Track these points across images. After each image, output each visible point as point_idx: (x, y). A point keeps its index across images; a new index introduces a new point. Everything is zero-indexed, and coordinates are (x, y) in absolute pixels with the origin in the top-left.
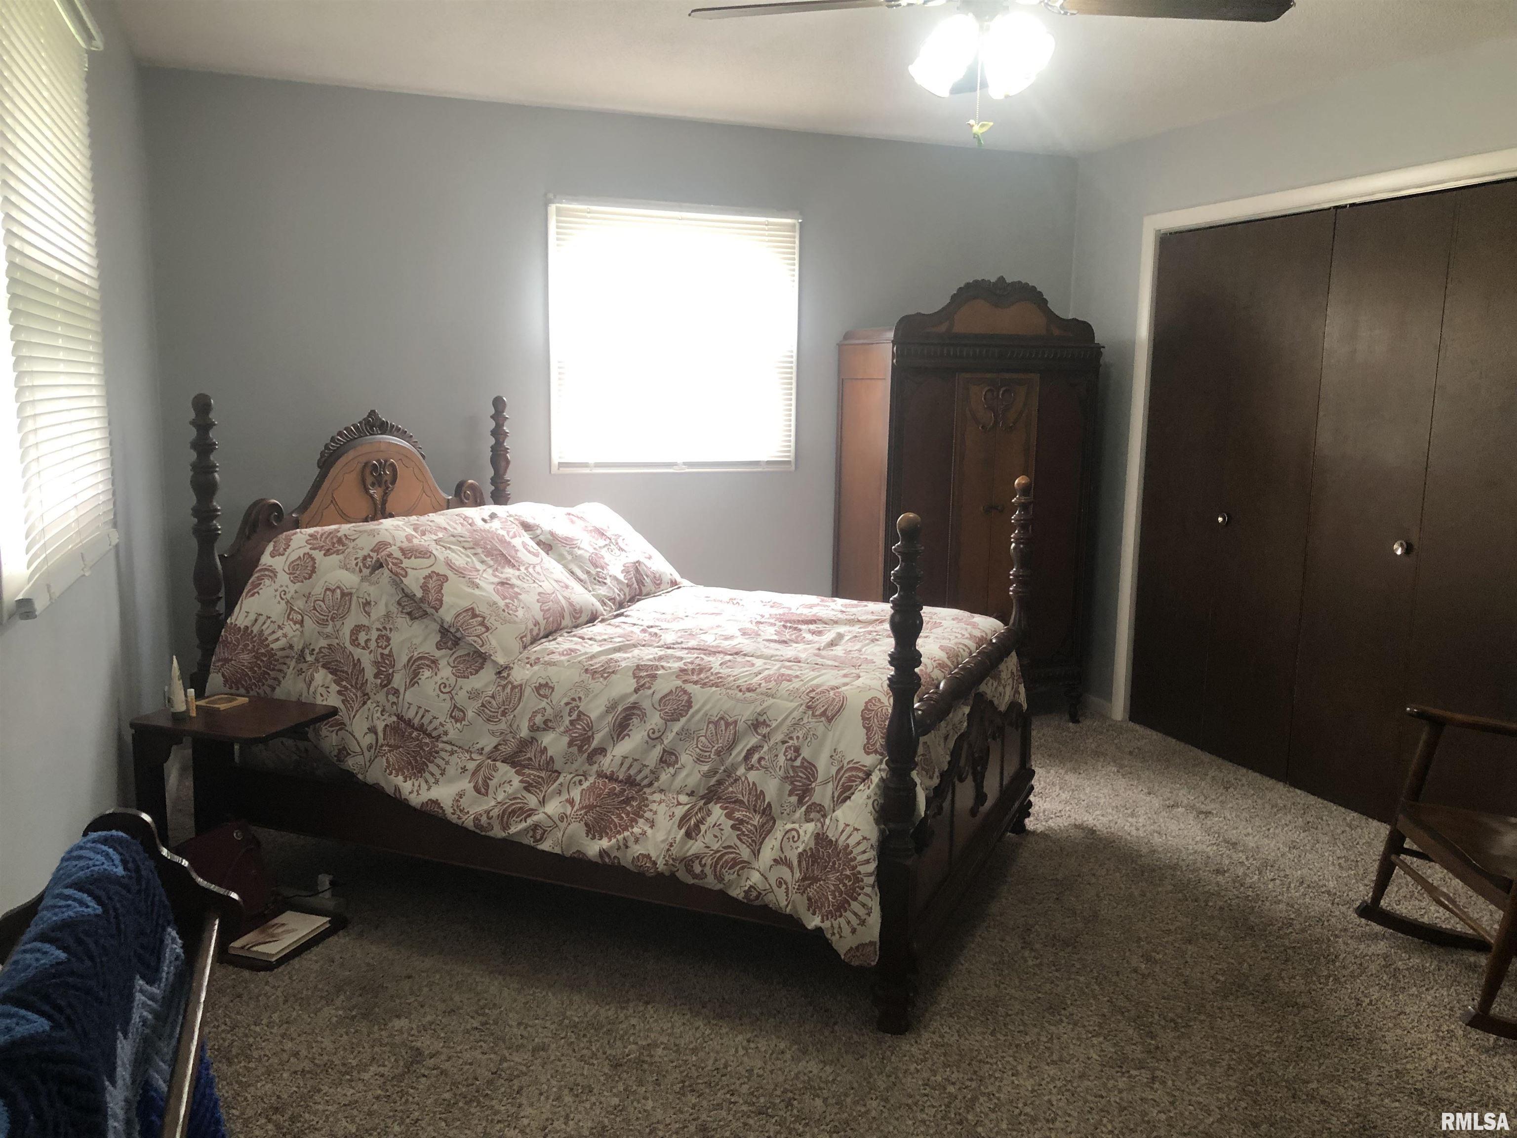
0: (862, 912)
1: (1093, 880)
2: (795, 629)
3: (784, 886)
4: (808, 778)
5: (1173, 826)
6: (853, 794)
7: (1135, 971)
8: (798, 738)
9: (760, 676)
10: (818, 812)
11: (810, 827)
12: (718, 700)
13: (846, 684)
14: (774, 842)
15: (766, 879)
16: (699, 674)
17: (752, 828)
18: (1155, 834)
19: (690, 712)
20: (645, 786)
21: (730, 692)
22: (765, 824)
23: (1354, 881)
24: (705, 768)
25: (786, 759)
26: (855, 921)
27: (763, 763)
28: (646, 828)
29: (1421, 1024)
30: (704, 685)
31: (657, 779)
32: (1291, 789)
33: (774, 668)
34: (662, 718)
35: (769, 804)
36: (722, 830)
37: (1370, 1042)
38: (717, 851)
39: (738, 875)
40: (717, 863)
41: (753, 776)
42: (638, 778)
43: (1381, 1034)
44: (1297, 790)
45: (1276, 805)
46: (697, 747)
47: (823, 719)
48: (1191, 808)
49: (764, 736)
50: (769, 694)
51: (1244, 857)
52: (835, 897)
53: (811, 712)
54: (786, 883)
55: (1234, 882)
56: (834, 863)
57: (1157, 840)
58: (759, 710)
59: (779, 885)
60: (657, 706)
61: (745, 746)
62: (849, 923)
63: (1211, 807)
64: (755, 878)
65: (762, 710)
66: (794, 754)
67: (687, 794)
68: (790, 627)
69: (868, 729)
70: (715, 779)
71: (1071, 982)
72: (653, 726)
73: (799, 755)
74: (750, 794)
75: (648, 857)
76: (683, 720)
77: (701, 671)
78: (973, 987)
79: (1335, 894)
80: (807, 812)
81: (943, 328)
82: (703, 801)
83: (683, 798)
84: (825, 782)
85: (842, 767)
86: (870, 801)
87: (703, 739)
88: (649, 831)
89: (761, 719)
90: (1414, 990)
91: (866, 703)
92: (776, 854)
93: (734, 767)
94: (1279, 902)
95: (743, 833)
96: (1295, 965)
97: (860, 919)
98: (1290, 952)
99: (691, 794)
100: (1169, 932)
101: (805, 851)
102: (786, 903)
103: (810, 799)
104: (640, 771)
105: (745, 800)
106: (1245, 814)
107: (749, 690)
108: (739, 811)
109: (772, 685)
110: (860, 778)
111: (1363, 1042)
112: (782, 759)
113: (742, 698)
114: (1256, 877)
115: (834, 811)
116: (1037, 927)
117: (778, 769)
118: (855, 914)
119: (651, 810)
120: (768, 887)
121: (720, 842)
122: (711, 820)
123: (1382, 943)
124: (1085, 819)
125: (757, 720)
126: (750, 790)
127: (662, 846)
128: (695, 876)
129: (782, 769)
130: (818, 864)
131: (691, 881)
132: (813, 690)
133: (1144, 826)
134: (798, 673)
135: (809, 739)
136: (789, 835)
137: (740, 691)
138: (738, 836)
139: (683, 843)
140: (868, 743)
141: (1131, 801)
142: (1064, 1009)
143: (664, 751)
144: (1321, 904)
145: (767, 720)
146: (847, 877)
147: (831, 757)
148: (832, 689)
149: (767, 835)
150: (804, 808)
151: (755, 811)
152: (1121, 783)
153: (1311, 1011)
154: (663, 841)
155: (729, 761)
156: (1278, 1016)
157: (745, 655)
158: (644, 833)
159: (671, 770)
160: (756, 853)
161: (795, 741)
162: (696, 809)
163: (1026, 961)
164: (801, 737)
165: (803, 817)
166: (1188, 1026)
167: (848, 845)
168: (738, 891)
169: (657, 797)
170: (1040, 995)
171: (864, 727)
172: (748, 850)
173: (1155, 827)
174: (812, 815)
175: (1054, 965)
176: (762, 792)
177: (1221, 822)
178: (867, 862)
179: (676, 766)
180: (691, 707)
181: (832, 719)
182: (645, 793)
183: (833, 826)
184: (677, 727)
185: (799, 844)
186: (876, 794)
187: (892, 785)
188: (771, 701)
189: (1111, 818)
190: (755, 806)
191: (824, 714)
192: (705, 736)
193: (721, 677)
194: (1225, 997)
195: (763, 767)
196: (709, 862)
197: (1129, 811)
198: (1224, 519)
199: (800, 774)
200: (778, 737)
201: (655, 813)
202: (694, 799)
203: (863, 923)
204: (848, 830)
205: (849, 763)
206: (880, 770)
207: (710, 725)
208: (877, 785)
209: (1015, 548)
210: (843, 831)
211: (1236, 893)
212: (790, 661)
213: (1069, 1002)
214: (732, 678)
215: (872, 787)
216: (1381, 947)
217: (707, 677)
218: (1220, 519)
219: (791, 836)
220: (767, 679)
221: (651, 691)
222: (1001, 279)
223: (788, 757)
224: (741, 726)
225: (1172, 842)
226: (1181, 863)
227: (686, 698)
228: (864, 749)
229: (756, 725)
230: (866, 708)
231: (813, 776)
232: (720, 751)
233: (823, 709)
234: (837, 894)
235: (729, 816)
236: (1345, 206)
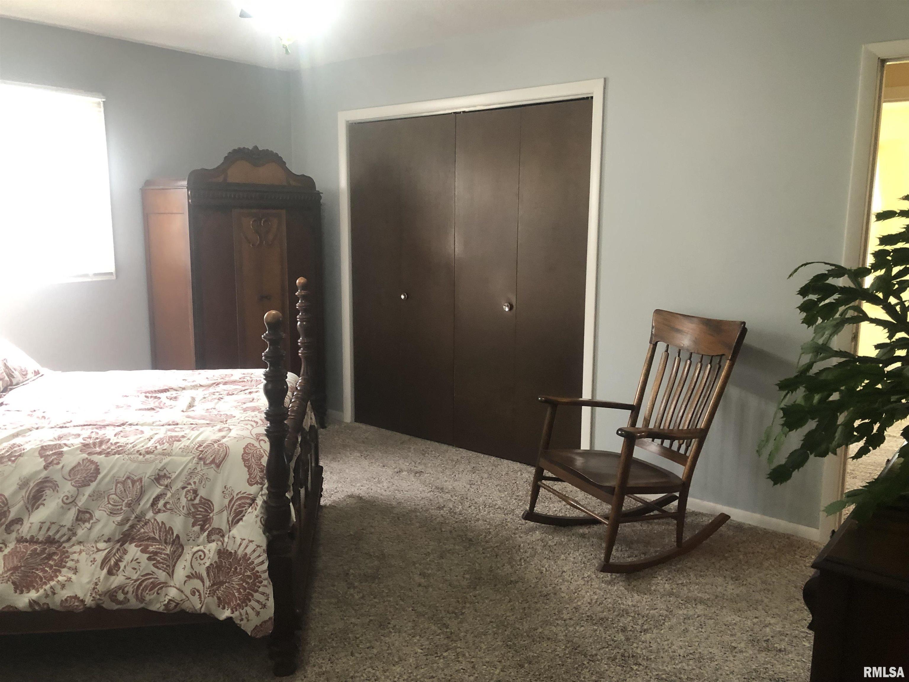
0: (262, 599)
1: (373, 530)
2: (156, 397)
3: (197, 594)
4: (206, 511)
5: (404, 485)
6: (244, 516)
7: (420, 585)
8: (195, 483)
9: (152, 441)
10: (218, 534)
11: (213, 546)
12: (123, 464)
13: (224, 437)
14: (184, 563)
15: (182, 592)
16: (100, 446)
17: (166, 557)
18: (396, 492)
19: (100, 477)
20: (64, 542)
21: (132, 456)
22: (175, 552)
23: (509, 498)
24: (119, 518)
25: (187, 500)
26: (258, 607)
27: (168, 506)
28: (71, 575)
29: (574, 576)
30: (108, 454)
31: (75, 534)
32: (458, 449)
33: (162, 433)
34: (73, 486)
35: (178, 536)
36: (139, 563)
37: (555, 594)
38: (136, 581)
39: (158, 594)
40: (138, 587)
41: (160, 517)
42: (57, 537)
43: (558, 587)
44: (460, 449)
45: (452, 461)
46: (109, 503)
47: (213, 465)
48: (410, 471)
49: (167, 486)
50: (165, 453)
51: (450, 496)
52: (240, 593)
53: (202, 462)
54: (198, 591)
55: (450, 512)
56: (236, 569)
57: (399, 495)
58: (159, 467)
59: (193, 594)
60: (69, 478)
61: (152, 494)
62: (253, 609)
63: (420, 468)
64: (173, 593)
65: (163, 466)
66: (193, 496)
67: (105, 541)
68: (151, 397)
69: (249, 467)
70: (128, 525)
71: (386, 603)
72: (67, 494)
73: (198, 495)
74: (160, 531)
75: (76, 597)
76: (94, 485)
77: (101, 443)
78: (328, 624)
79: (503, 508)
80: (209, 536)
81: (221, 179)
82: (119, 544)
83: (101, 545)
84: (221, 511)
85: (233, 498)
86: (259, 518)
87: (114, 496)
88: (74, 577)
89: (162, 473)
90: (563, 557)
91: (244, 449)
92: (188, 571)
93: (143, 514)
94: (478, 520)
95: (158, 562)
96: (502, 557)
97: (262, 604)
98: (495, 549)
99: (109, 540)
100: (428, 554)
101: (211, 564)
102: (200, 606)
103: (210, 526)
104: (58, 532)
105: (157, 537)
106: (439, 469)
107: (148, 453)
108: (152, 546)
109: (166, 446)
110: (248, 503)
111: (552, 595)
112: (184, 501)
113: (144, 459)
114: (460, 507)
115: (230, 531)
116: (351, 571)
117: (181, 509)
118: (258, 602)
119: (73, 560)
120: (184, 597)
121: (139, 572)
122: (128, 558)
123: (537, 532)
124: (353, 490)
125: (158, 474)
126: (160, 528)
127: (88, 586)
128: (120, 603)
129: (185, 508)
130: (223, 571)
131: (116, 607)
132: (200, 446)
133: (388, 488)
134: (182, 434)
135: (203, 482)
136: (197, 555)
137: (140, 454)
138: (154, 565)
139: (106, 579)
140: (250, 477)
141: (374, 473)
142: (389, 623)
143: (79, 511)
144: (499, 517)
145: (167, 473)
146: (249, 577)
147: (223, 492)
148: (215, 442)
149: (178, 559)
150: (206, 534)
151: (166, 543)
152: (365, 463)
153: (521, 584)
154: (88, 583)
155: (138, 511)
156: (506, 591)
157: (130, 425)
158: (69, 580)
159: (88, 525)
160: (171, 574)
161: (193, 486)
162: (114, 551)
163: (353, 596)
164: (197, 481)
165: (206, 540)
166: (463, 614)
167: (246, 554)
168: (158, 605)
169: (77, 548)
170: (371, 618)
171: (245, 466)
172: (164, 573)
173: (394, 487)
174: (213, 537)
175: (372, 595)
176: (171, 528)
177: (429, 476)
178: (262, 563)
179: (91, 521)
180: (99, 473)
181: (220, 465)
182: (64, 547)
183: (231, 542)
184: (88, 491)
185: (206, 560)
186: (261, 513)
187: (273, 505)
188: (168, 459)
189: (368, 487)
190: (166, 540)
191: (213, 462)
192: (115, 494)
193: (121, 446)
194: (475, 588)
195: (169, 510)
196: (131, 590)
197: (376, 480)
198: (405, 296)
199: (200, 509)
200: (179, 484)
201: (78, 561)
202: (111, 544)
203: (264, 606)
204: (244, 543)
205: (237, 494)
206: (262, 495)
207: (119, 485)
208: (262, 506)
209: (300, 325)
210: (240, 544)
211: (454, 519)
212: (169, 425)
213: (390, 618)
214: (130, 446)
215: (258, 508)
216: (538, 535)
217: (109, 448)
218: (403, 297)
219: (199, 556)
220: (161, 442)
221: (60, 466)
222: (256, 148)
223: (189, 498)
224: (145, 480)
225: (408, 494)
226: (418, 507)
227: (93, 467)
228: (248, 482)
229: (158, 478)
230: (245, 452)
231: (210, 509)
232: (130, 504)
233: (211, 459)
234: (242, 590)
235: (143, 551)
236: (460, 113)
